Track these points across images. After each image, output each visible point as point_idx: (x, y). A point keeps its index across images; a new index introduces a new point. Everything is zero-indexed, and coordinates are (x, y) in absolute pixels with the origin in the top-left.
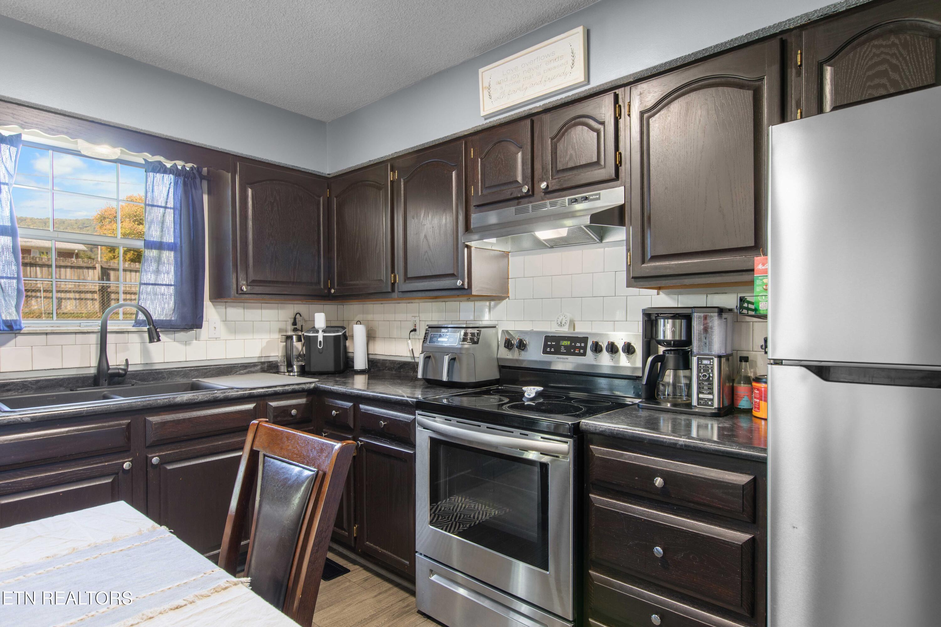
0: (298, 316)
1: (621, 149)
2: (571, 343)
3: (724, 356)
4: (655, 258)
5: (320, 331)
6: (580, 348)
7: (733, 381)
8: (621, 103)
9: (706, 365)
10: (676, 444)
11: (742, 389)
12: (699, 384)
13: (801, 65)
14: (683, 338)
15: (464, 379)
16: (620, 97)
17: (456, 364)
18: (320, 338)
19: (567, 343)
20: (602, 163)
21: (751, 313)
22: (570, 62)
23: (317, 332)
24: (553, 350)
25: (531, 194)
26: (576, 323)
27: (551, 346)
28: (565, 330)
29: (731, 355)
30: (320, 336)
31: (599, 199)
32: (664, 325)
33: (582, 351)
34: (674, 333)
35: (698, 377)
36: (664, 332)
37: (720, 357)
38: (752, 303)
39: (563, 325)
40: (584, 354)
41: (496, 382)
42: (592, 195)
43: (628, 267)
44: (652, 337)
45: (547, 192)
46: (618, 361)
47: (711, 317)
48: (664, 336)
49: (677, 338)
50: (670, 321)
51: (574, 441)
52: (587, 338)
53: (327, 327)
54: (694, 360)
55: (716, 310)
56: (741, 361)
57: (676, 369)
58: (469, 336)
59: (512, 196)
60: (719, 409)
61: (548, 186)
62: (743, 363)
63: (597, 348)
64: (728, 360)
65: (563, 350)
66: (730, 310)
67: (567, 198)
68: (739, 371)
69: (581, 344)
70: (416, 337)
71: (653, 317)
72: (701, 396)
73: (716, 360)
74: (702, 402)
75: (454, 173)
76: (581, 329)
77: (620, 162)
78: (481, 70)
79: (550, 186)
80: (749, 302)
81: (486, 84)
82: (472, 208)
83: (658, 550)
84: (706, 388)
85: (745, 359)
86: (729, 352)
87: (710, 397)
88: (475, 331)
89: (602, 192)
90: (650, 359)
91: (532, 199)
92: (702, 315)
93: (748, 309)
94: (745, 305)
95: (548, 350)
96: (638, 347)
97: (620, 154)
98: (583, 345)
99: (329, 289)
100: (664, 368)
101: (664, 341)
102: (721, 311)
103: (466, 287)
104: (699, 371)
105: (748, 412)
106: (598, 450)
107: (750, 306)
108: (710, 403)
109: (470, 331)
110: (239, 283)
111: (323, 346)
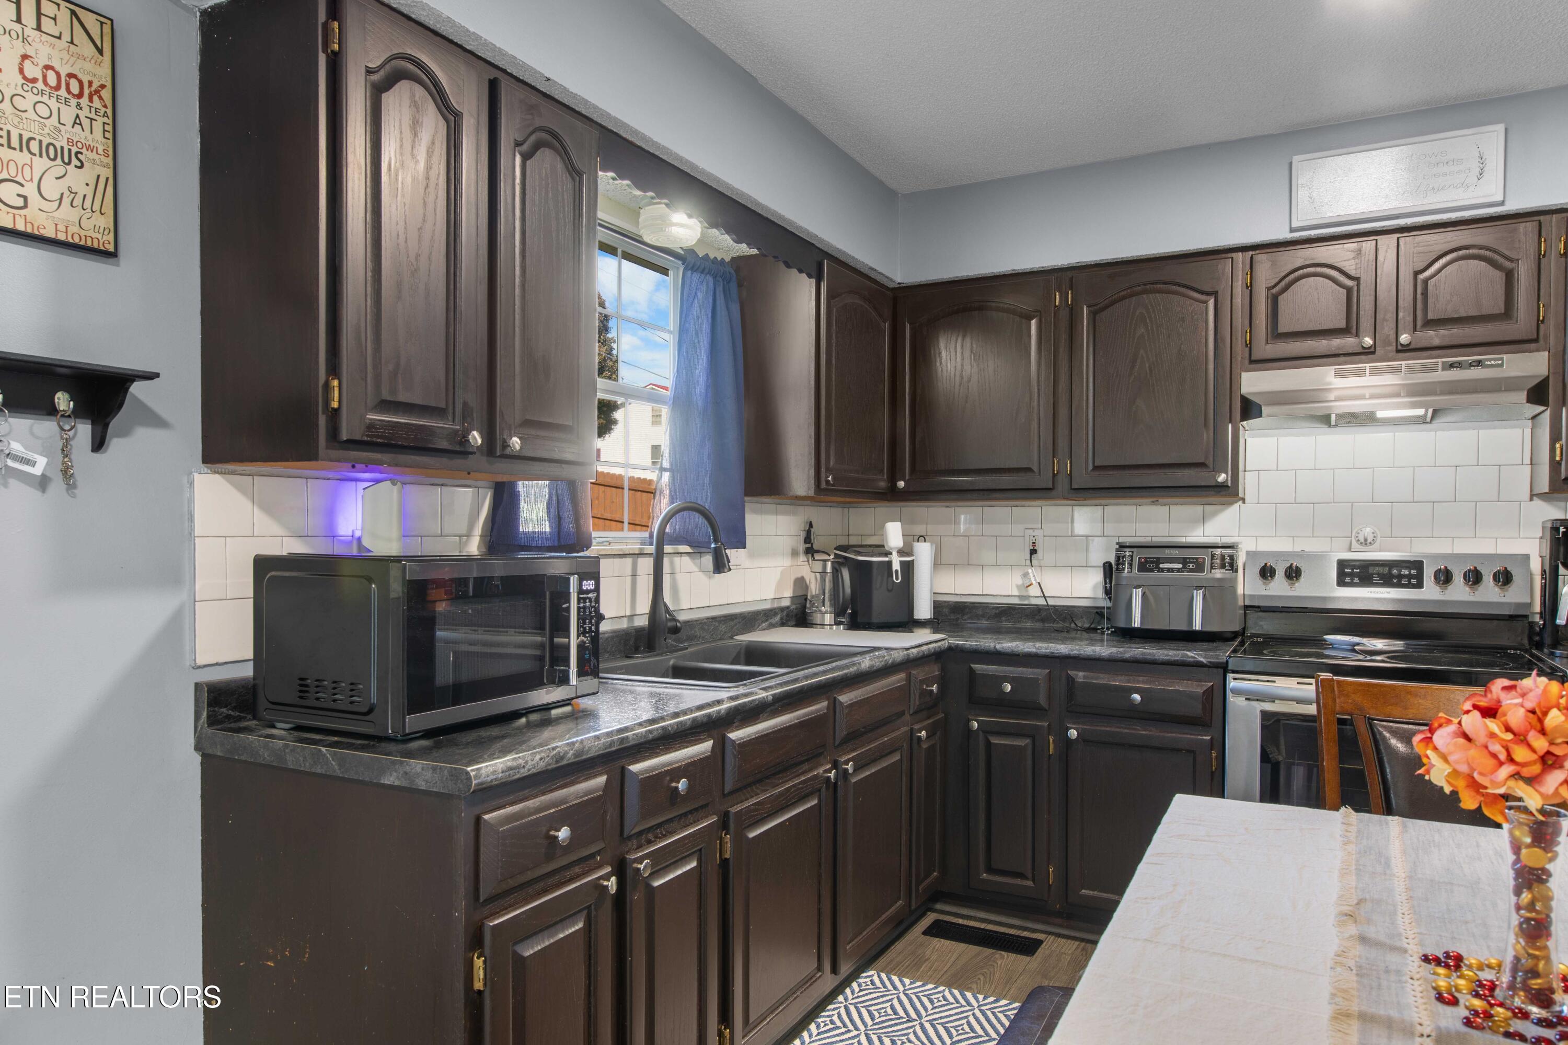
0: (807, 527)
1: (1545, 298)
2: (1390, 570)
5: (895, 553)
6: (1410, 577)
16: (1545, 227)
18: (896, 566)
19: (1383, 570)
22: (1476, 171)
23: (888, 554)
24: (1356, 580)
27: (1350, 575)
30: (894, 562)
31: (1502, 365)
33: (1413, 581)
39: (1370, 543)
40: (1420, 585)
42: (1489, 360)
46: (1482, 595)
52: (1422, 562)
53: (901, 546)
58: (1227, 560)
61: (1411, 341)
63: (1445, 577)
65: (1376, 579)
67: (1440, 361)
69: (1410, 572)
70: (1040, 563)
75: (1209, 307)
76: (1405, 550)
77: (1544, 317)
78: (1296, 159)
81: (1304, 180)
82: (1243, 362)
88: (1226, 552)
89: (1508, 357)
91: (1371, 358)
95: (1346, 580)
97: (1544, 306)
98: (1415, 572)
99: (894, 481)
103: (1230, 484)
109: (1218, 552)
110: (823, 470)
111: (897, 579)
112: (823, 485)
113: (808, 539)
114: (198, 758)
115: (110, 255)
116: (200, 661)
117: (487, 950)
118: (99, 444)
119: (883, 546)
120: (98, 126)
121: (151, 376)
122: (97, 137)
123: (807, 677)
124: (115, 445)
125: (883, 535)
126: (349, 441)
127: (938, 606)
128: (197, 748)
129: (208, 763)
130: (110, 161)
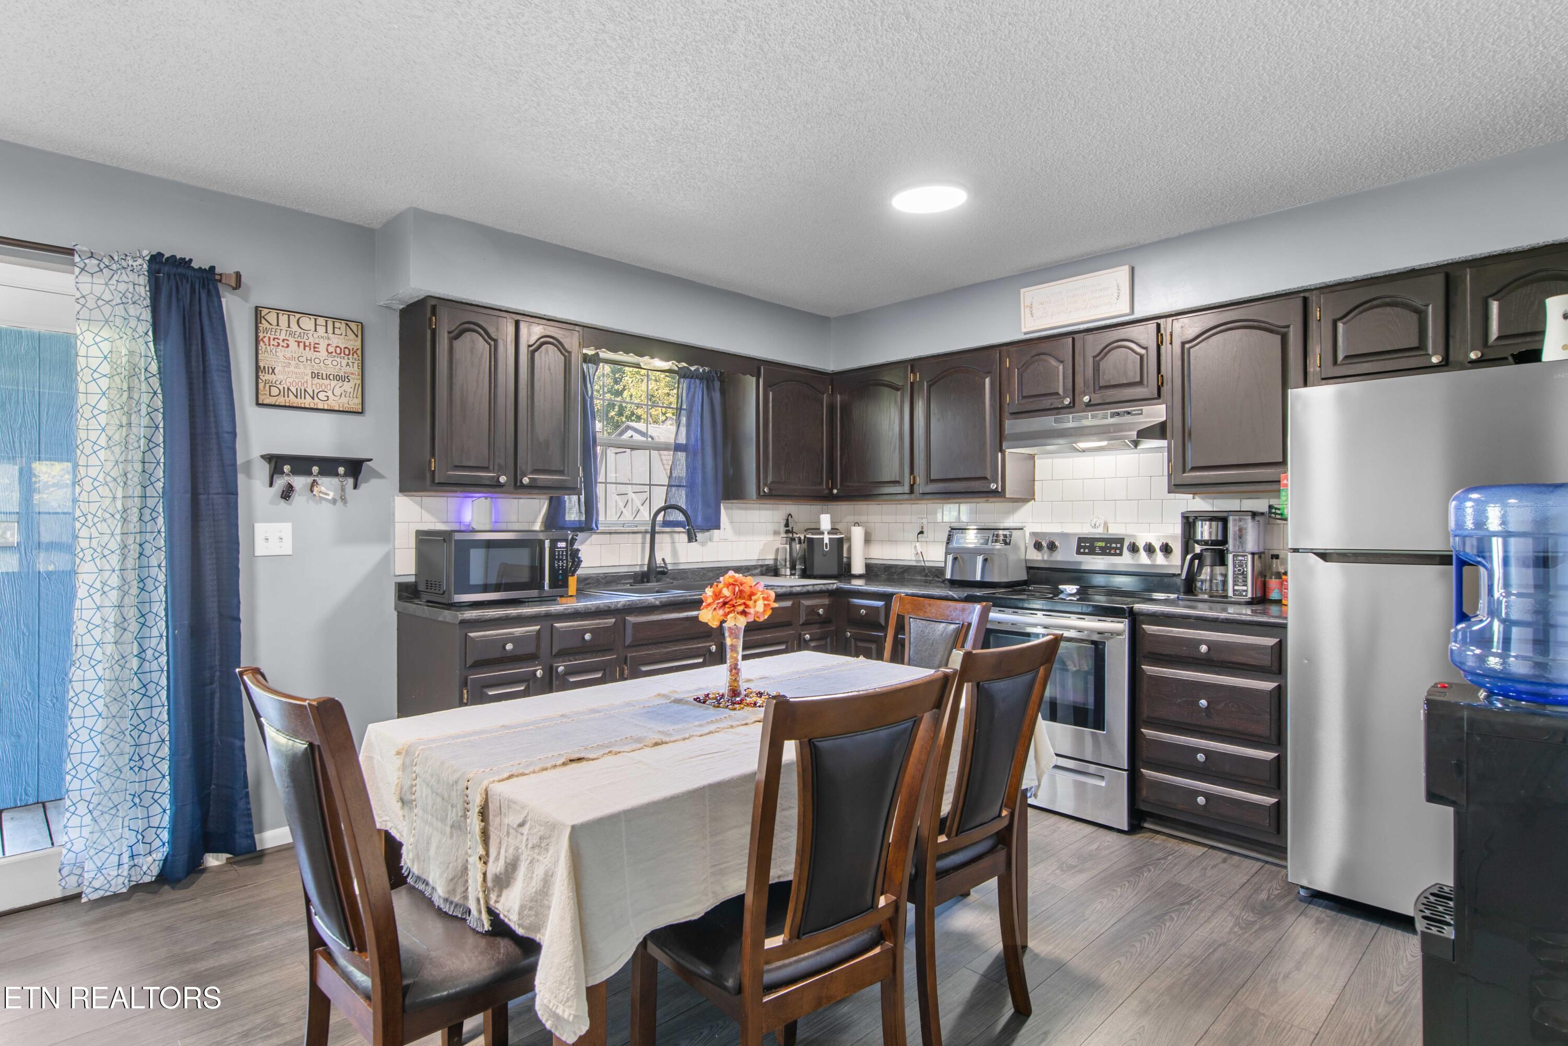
0: (790, 517)
1: (1163, 371)
2: (1106, 544)
3: (1256, 553)
4: (1194, 469)
5: (826, 533)
6: (1116, 548)
7: (1265, 576)
8: (1162, 331)
9: (1241, 560)
10: (1218, 619)
11: (1273, 583)
12: (1234, 578)
13: (1319, 320)
14: (1220, 538)
15: (996, 579)
16: (1162, 326)
17: (988, 564)
18: (826, 541)
19: (1102, 544)
20: (1145, 382)
21: (1278, 516)
22: (1116, 295)
23: (823, 533)
24: (1087, 551)
25: (1073, 404)
26: (1109, 525)
27: (1085, 548)
28: (1099, 531)
29: (1263, 553)
30: (826, 538)
31: (1141, 414)
32: (1202, 527)
33: (1118, 551)
34: (1210, 533)
35: (1234, 571)
36: (1202, 533)
37: (1253, 554)
38: (1279, 509)
39: (1097, 527)
40: (1120, 554)
41: (1025, 583)
42: (1135, 410)
43: (1169, 476)
44: (1190, 538)
45: (1089, 405)
46: (1155, 560)
47: (1245, 520)
48: (1202, 537)
49: (1214, 538)
50: (1208, 523)
51: (1129, 621)
52: (1123, 539)
53: (832, 529)
54: (1230, 557)
55: (1250, 513)
56: (1272, 558)
57: (1213, 565)
58: (1002, 538)
59: (1052, 407)
60: (1252, 598)
61: (1090, 400)
62: (1275, 560)
63: (1134, 549)
64: (1260, 557)
65: (1098, 550)
66: (1262, 514)
67: (1109, 411)
68: (1270, 566)
69: (1117, 545)
70: (923, 539)
71: (1191, 520)
72: (1236, 588)
73: (1250, 557)
74: (1237, 593)
75: (987, 381)
76: (1115, 530)
77: (1162, 383)
78: (1022, 291)
79: (1092, 400)
80: (1276, 509)
81: (1028, 303)
82: (1006, 414)
83: (1203, 703)
84: (1240, 580)
85: (1276, 557)
86: (1261, 550)
87: (1245, 588)
88: (1007, 532)
89: (1144, 408)
90: (1189, 557)
91: (1072, 410)
92: (1237, 518)
93: (1275, 514)
94: (1274, 511)
95: (1082, 550)
96: (1177, 548)
97: (1162, 376)
98: (1119, 545)
99: (831, 490)
100: (1201, 566)
101: (1202, 541)
102: (1254, 514)
103: (1000, 490)
104: (1234, 566)
105: (1278, 602)
106: (1150, 629)
107: (1278, 511)
108: (1244, 594)
109: (1001, 532)
110: (761, 485)
111: (826, 548)
112: (762, 493)
113: (787, 525)
114: (396, 613)
115: (361, 413)
116: (397, 573)
117: (469, 688)
118: (355, 486)
119: (819, 529)
120: (356, 365)
121: (370, 460)
122: (356, 369)
123: (690, 596)
124: (363, 487)
125: (819, 522)
126: (438, 483)
127: (868, 567)
128: (395, 609)
129: (400, 615)
130: (360, 377)
